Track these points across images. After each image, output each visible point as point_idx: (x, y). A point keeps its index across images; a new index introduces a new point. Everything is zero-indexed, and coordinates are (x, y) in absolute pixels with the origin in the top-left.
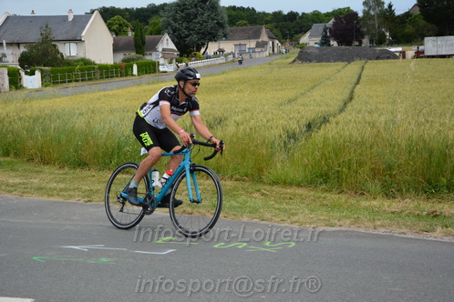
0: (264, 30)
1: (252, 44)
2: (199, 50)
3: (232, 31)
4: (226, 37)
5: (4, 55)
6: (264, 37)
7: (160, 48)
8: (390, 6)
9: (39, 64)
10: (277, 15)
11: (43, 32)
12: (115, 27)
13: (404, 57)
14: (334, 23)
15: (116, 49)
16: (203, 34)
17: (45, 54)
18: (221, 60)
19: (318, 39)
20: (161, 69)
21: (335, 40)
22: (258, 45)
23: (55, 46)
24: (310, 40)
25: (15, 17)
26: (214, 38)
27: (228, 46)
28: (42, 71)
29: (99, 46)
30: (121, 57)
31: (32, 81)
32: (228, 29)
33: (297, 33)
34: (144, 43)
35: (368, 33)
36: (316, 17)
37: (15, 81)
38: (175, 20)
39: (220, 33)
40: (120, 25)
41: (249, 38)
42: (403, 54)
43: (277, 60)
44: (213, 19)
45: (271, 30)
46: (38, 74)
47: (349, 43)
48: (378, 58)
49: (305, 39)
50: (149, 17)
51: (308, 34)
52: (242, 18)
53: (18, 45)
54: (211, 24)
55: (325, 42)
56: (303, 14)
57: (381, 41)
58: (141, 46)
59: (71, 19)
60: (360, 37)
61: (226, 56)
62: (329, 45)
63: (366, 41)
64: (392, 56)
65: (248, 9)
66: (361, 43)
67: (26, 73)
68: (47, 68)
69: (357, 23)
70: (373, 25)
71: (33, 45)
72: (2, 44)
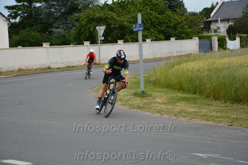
5: (219, 28)
9: (240, 32)
11: (245, 11)
25: (228, 2)
28: (241, 38)
31: (233, 45)
37: (222, 44)
53: (228, 20)
67: (230, 39)
68: (244, 35)
71: (236, 20)
72: (218, 20)
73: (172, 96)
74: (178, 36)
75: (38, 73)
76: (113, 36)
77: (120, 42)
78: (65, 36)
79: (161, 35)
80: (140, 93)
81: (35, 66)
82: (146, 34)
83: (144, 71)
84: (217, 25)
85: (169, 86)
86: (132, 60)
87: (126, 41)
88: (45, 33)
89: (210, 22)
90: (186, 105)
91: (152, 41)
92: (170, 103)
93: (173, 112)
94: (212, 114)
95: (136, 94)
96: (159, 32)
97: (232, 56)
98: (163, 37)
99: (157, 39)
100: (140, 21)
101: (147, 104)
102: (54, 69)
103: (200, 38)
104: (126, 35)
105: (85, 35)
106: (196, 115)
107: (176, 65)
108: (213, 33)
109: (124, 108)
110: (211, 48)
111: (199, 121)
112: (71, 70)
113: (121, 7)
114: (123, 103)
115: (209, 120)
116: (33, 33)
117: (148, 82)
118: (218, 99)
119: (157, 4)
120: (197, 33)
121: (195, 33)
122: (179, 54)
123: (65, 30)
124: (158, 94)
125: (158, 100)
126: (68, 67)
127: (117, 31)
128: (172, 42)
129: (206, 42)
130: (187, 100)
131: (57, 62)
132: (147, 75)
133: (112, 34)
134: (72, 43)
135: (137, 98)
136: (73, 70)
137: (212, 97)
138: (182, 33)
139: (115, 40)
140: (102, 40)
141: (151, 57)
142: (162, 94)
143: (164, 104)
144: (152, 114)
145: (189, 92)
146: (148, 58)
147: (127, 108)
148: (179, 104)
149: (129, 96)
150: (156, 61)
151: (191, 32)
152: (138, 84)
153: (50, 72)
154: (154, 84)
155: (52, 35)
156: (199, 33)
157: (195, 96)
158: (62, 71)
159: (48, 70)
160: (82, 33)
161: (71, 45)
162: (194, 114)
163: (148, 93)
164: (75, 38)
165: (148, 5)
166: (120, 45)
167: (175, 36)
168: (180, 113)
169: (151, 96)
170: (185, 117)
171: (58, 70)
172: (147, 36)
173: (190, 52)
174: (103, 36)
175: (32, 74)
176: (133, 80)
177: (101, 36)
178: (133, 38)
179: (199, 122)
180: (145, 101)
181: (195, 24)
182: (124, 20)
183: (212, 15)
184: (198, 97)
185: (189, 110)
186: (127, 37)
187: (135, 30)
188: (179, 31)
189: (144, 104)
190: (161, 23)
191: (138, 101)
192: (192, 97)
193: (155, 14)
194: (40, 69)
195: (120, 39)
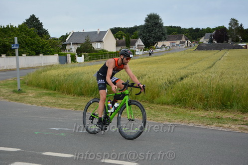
0: (183, 36)
1: (178, 42)
2: (154, 45)
3: (169, 37)
4: (166, 39)
5: (71, 49)
6: (183, 39)
7: (137, 44)
8: (241, 25)
10: (191, 30)
11: (86, 39)
12: (119, 36)
13: (246, 48)
14: (215, 33)
15: (117, 45)
16: (156, 38)
17: (87, 48)
18: (164, 49)
19: (208, 40)
20: (136, 53)
21: (215, 40)
22: (181, 43)
23: (91, 44)
24: (204, 40)
26: (160, 40)
27: (167, 43)
28: (85, 55)
29: (110, 44)
30: (119, 48)
31: (80, 59)
32: (167, 36)
33: (199, 37)
34: (129, 42)
35: (231, 37)
36: (208, 30)
37: (73, 59)
38: (144, 32)
39: (163, 38)
40: (121, 35)
41: (177, 40)
42: (246, 46)
43: (189, 49)
44: (160, 32)
45: (187, 36)
46: (83, 56)
47: (222, 42)
48: (234, 48)
49: (202, 40)
50: (134, 31)
51: (203, 38)
52: (175, 31)
53: (77, 44)
54: (159, 34)
55: (211, 41)
56: (202, 29)
57: (237, 41)
58: (128, 44)
59: (98, 33)
60: (227, 39)
61: (166, 48)
62: (213, 43)
63: (230, 40)
64: (241, 47)
65: (178, 27)
66: (227, 42)
67: (78, 56)
68: (87, 54)
69: (226, 33)
70: (233, 34)
71: (82, 44)
72: (70, 44)
73: (40, 92)
74: (45, 53)
77: (3, 56)
80: (17, 90)
83: (20, 76)
84: (70, 47)
85: (38, 86)
87: (8, 55)
89: (66, 45)
90: (49, 98)
91: (26, 55)
92: (38, 97)
94: (65, 103)
95: (14, 91)
96: (32, 50)
97: (79, 67)
98: (34, 53)
99: (30, 55)
100: (16, 42)
101: (22, 98)
103: (59, 55)
107: (43, 72)
108: (68, 52)
109: (5, 100)
110: (67, 61)
111: (57, 108)
113: (3, 32)
117: (24, 83)
118: (69, 94)
119: (30, 31)
120: (58, 52)
121: (56, 52)
122: (45, 65)
124: (30, 91)
125: (30, 95)
128: (41, 57)
129: (63, 57)
130: (49, 94)
132: (23, 79)
135: (15, 94)
137: (65, 92)
138: (48, 51)
142: (33, 91)
143: (34, 97)
145: (51, 89)
146: (24, 67)
148: (44, 98)
149: (9, 93)
150: (30, 69)
152: (16, 84)
154: (28, 85)
157: (55, 92)
163: (23, 90)
165: (23, 32)
166: (3, 58)
167: (43, 53)
168: (45, 103)
169: (25, 92)
178: (13, 53)
180: (21, 96)
181: (56, 46)
182: (6, 40)
183: (67, 40)
184: (57, 92)
186: (8, 52)
187: (13, 48)
188: (45, 50)
189: (20, 98)
190: (33, 44)
191: (16, 96)
192: (53, 93)
193: (28, 38)
195: (3, 54)
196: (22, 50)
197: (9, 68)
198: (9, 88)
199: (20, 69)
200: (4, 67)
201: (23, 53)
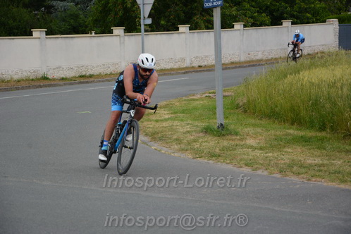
73: (278, 133)
74: (297, 18)
75: (23, 88)
76: (169, 16)
77: (184, 29)
78: (77, 16)
79: (264, 14)
80: (216, 127)
81: (16, 73)
82: (234, 13)
85: (273, 115)
86: (206, 63)
87: (194, 27)
88: (38, 10)
90: (303, 151)
91: (245, 26)
92: (272, 146)
93: (277, 165)
95: (207, 131)
96: (260, 9)
98: (267, 19)
99: (255, 23)
102: (54, 80)
103: (341, 21)
104: (195, 15)
105: (116, 14)
106: (320, 171)
107: (291, 74)
109: (183, 156)
112: (87, 82)
114: (183, 146)
115: (346, 181)
116: (15, 10)
117: (234, 107)
120: (337, 12)
121: (332, 12)
123: (77, 4)
124: (250, 130)
125: (250, 142)
126: (81, 76)
127: (177, 8)
128: (286, 29)
130: (305, 141)
131: (60, 67)
132: (233, 94)
133: (167, 14)
134: (91, 30)
135: (209, 138)
136: (91, 82)
138: (306, 11)
139: (174, 24)
140: (150, 26)
141: (243, 59)
142: (259, 130)
143: (261, 149)
144: (235, 169)
145: (311, 125)
146: (237, 60)
147: (190, 156)
148: (289, 150)
149: (194, 134)
150: (254, 66)
151: (325, 8)
152: (213, 110)
153: (45, 86)
154: (245, 111)
155: (51, 13)
156: (340, 10)
157: (324, 134)
158: (71, 84)
159: (43, 82)
160: (110, 10)
161: (89, 35)
162: (316, 169)
163: (232, 127)
164: (96, 21)
166: (183, 35)
167: (292, 16)
168: (290, 166)
169: (236, 134)
170: (299, 174)
171: (61, 83)
172: (236, 17)
173: (321, 49)
174: (149, 16)
175: (11, 89)
176: (205, 102)
177: (147, 16)
178: (207, 22)
179: (325, 184)
180: (225, 143)
184: (328, 136)
185: (309, 162)
186: (197, 18)
187: (207, 5)
188: (300, 8)
189: (223, 149)
191: (211, 143)
192: (316, 137)
194: (28, 80)
195: (184, 23)
196: (234, 11)
197: (196, 64)
198: (195, 119)
199: (226, 67)
200: (183, 60)
201: (236, 19)
